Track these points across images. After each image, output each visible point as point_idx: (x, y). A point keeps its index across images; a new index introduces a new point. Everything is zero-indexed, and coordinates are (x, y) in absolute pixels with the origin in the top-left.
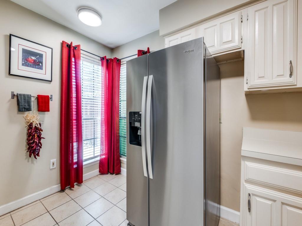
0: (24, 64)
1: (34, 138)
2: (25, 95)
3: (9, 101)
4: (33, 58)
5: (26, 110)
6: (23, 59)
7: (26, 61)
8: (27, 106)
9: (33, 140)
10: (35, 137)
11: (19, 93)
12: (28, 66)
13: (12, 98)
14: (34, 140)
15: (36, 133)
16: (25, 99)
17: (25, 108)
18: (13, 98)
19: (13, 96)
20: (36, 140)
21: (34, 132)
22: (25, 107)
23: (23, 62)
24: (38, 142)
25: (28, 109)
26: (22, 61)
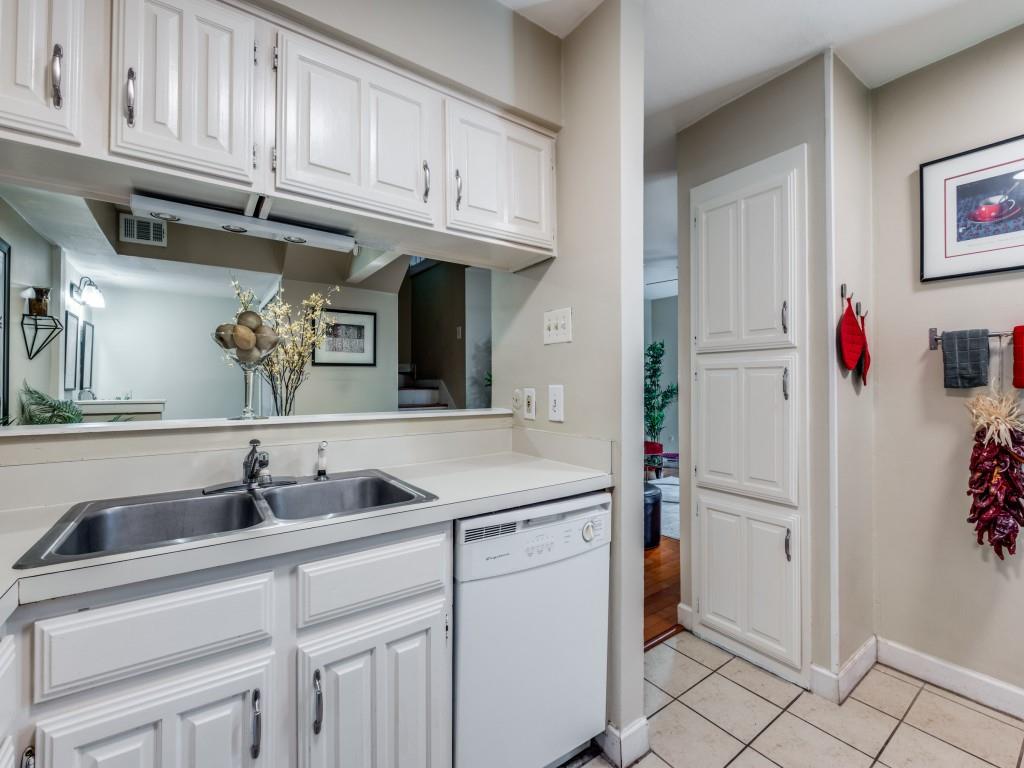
0: (963, 233)
1: (990, 481)
2: (964, 333)
3: (925, 356)
4: (996, 200)
5: (969, 383)
6: (959, 220)
7: (969, 222)
8: (970, 371)
9: (986, 486)
10: (991, 478)
11: (950, 330)
12: (977, 236)
13: (931, 349)
14: (988, 489)
15: (998, 465)
16: (963, 348)
17: (962, 377)
18: (935, 348)
19: (934, 342)
20: (993, 490)
21: (987, 459)
22: (964, 372)
23: (961, 230)
24: (1001, 498)
25: (974, 378)
26: (958, 227)
